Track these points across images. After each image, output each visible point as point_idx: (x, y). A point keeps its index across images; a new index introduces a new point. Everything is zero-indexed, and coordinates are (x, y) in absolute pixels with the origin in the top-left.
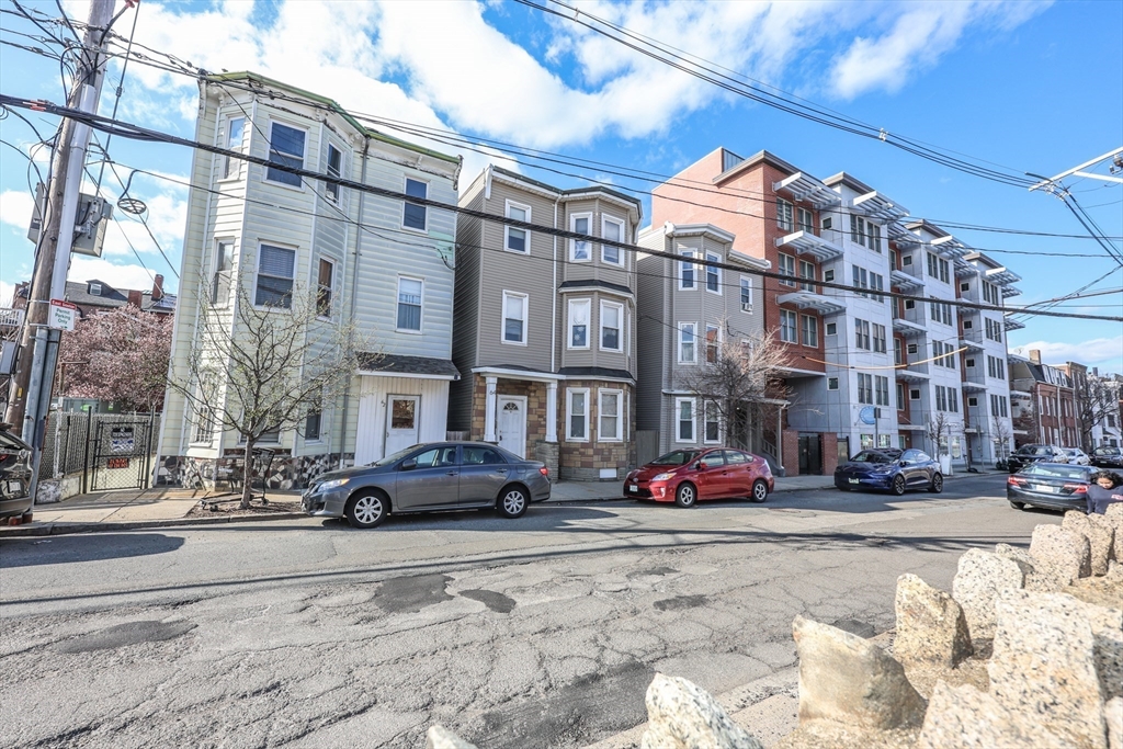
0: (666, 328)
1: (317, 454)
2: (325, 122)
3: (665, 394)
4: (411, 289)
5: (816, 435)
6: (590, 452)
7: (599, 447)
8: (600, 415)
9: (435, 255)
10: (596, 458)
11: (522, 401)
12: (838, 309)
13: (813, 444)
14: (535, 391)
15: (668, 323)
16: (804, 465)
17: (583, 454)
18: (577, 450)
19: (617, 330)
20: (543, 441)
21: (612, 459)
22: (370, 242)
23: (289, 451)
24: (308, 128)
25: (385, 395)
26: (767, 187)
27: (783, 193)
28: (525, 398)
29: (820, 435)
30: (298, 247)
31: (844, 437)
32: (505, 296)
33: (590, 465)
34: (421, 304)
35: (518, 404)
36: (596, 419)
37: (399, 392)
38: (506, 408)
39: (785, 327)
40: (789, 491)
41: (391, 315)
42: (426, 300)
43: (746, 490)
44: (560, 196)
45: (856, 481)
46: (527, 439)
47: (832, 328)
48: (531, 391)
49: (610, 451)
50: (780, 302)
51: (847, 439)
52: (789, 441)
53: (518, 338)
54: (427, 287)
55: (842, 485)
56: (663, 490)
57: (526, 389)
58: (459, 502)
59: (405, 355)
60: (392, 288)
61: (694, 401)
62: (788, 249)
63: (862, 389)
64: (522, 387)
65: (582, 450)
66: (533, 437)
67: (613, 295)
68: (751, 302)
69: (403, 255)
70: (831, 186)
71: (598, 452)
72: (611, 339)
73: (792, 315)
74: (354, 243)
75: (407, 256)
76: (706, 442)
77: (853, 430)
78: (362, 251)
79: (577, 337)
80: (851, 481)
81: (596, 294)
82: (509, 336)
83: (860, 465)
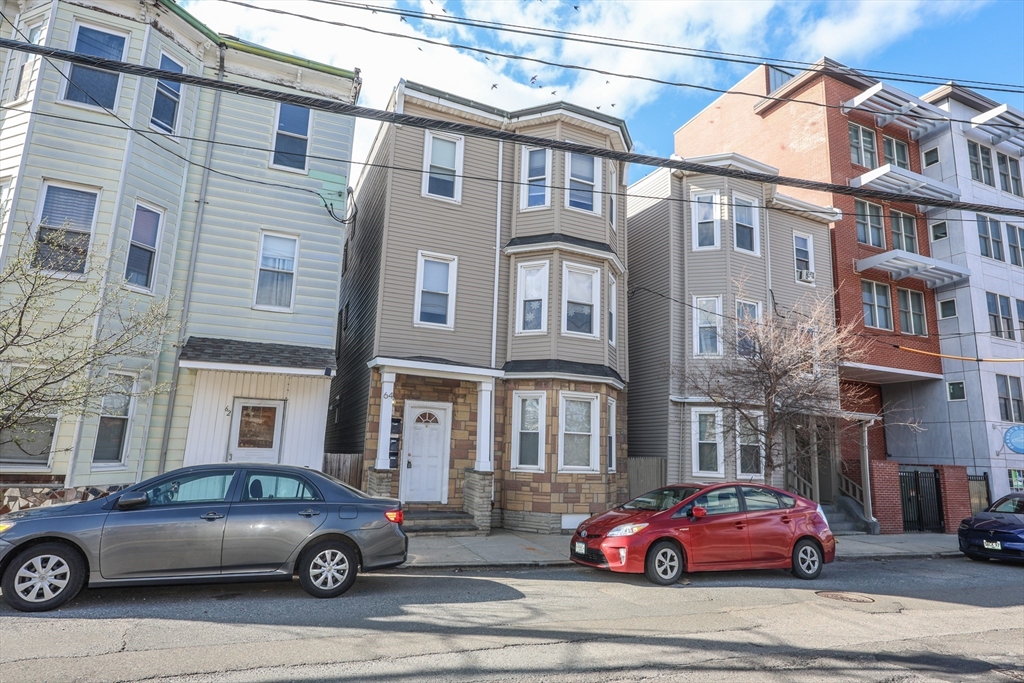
0: (674, 307)
1: (114, 483)
2: (155, 25)
3: (675, 403)
4: (279, 249)
5: (931, 470)
6: (546, 487)
7: (560, 480)
8: (561, 432)
9: (318, 203)
10: (555, 497)
11: (443, 410)
12: (955, 278)
13: (927, 484)
14: (464, 396)
15: (677, 298)
16: (913, 516)
17: (535, 491)
18: (527, 484)
19: (591, 306)
20: (471, 470)
21: (582, 499)
22: (221, 186)
23: (61, 479)
24: (128, 32)
25: (231, 399)
26: (832, 108)
27: (859, 116)
28: (449, 406)
29: (938, 470)
30: (100, 188)
31: (980, 472)
32: (421, 261)
33: (543, 508)
34: (294, 271)
35: (438, 414)
36: (555, 437)
37: (252, 395)
38: (419, 420)
39: (872, 306)
40: (877, 558)
41: (246, 286)
42: (301, 264)
43: (781, 557)
44: (506, 120)
45: (997, 546)
46: (452, 466)
47: (949, 307)
48: (458, 396)
49: (579, 487)
50: (860, 269)
51: (986, 477)
52: (882, 480)
53: (442, 319)
54: (302, 246)
55: (972, 551)
56: (623, 553)
57: (451, 392)
58: (221, 568)
59: (264, 342)
60: (251, 248)
61: (719, 413)
62: (868, 193)
63: (1006, 400)
64: (445, 389)
65: (535, 485)
66: (460, 464)
67: (583, 255)
68: (812, 268)
69: (269, 203)
70: (935, 103)
71: (557, 488)
72: (580, 319)
73: (883, 290)
74: (197, 187)
75: (276, 204)
76: (741, 476)
77: (993, 463)
78: (209, 198)
79: (530, 317)
80: (988, 545)
81: (556, 254)
82: (425, 317)
83: (1007, 519)
